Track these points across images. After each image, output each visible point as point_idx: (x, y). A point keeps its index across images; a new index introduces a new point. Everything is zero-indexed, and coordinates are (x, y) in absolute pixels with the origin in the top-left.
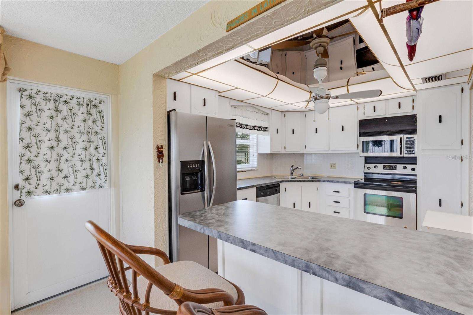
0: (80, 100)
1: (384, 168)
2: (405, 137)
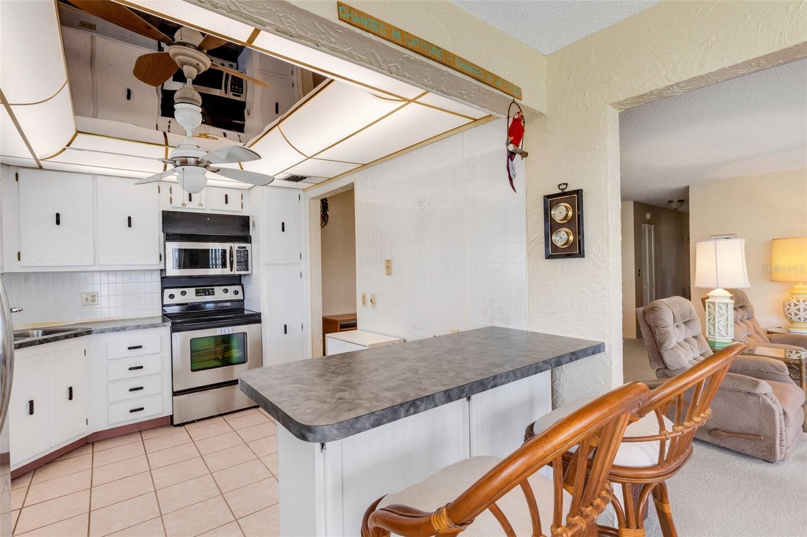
1: (197, 295)
2: (236, 246)
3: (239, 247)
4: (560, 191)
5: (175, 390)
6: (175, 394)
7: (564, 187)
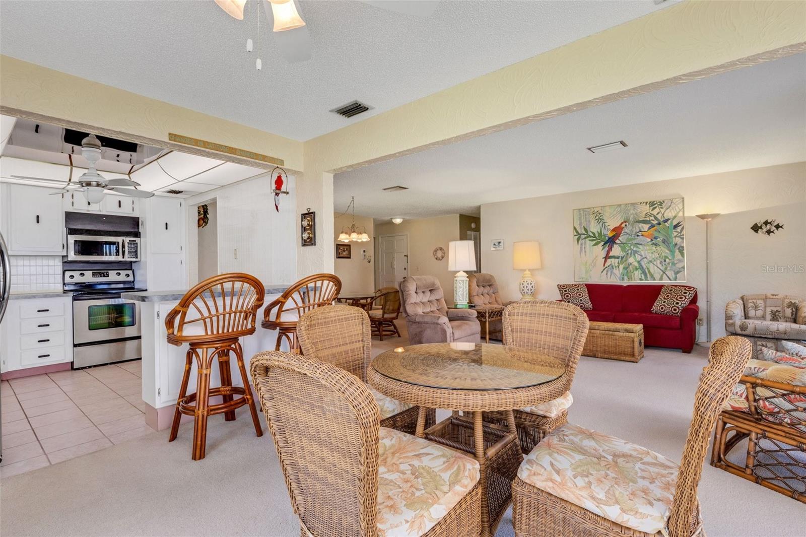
1: (94, 275)
2: (127, 239)
3: (130, 241)
4: (307, 212)
5: (75, 343)
6: (75, 346)
7: (309, 210)
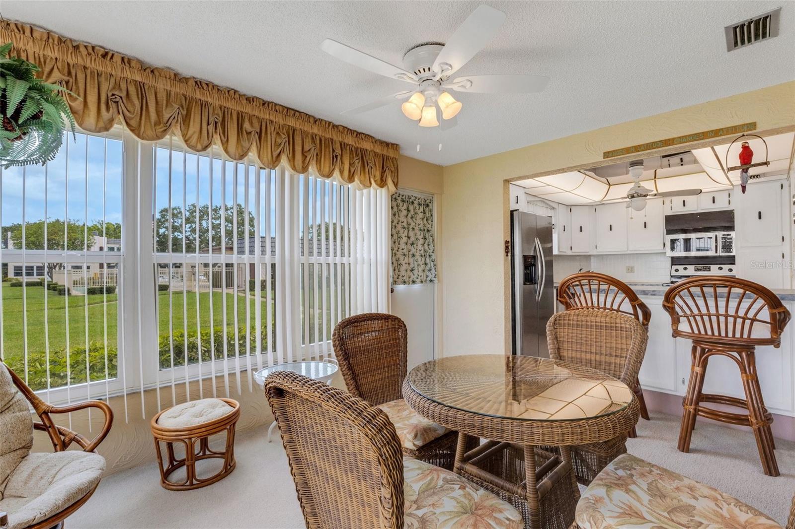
0: (404, 197)
1: (696, 270)
2: (720, 234)
3: (724, 235)
